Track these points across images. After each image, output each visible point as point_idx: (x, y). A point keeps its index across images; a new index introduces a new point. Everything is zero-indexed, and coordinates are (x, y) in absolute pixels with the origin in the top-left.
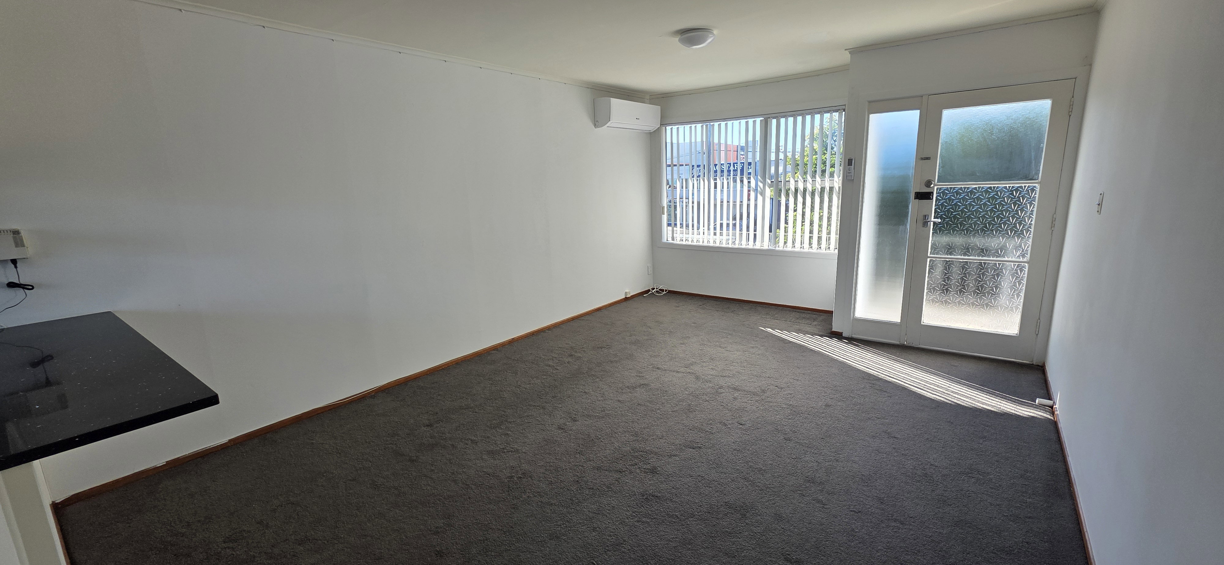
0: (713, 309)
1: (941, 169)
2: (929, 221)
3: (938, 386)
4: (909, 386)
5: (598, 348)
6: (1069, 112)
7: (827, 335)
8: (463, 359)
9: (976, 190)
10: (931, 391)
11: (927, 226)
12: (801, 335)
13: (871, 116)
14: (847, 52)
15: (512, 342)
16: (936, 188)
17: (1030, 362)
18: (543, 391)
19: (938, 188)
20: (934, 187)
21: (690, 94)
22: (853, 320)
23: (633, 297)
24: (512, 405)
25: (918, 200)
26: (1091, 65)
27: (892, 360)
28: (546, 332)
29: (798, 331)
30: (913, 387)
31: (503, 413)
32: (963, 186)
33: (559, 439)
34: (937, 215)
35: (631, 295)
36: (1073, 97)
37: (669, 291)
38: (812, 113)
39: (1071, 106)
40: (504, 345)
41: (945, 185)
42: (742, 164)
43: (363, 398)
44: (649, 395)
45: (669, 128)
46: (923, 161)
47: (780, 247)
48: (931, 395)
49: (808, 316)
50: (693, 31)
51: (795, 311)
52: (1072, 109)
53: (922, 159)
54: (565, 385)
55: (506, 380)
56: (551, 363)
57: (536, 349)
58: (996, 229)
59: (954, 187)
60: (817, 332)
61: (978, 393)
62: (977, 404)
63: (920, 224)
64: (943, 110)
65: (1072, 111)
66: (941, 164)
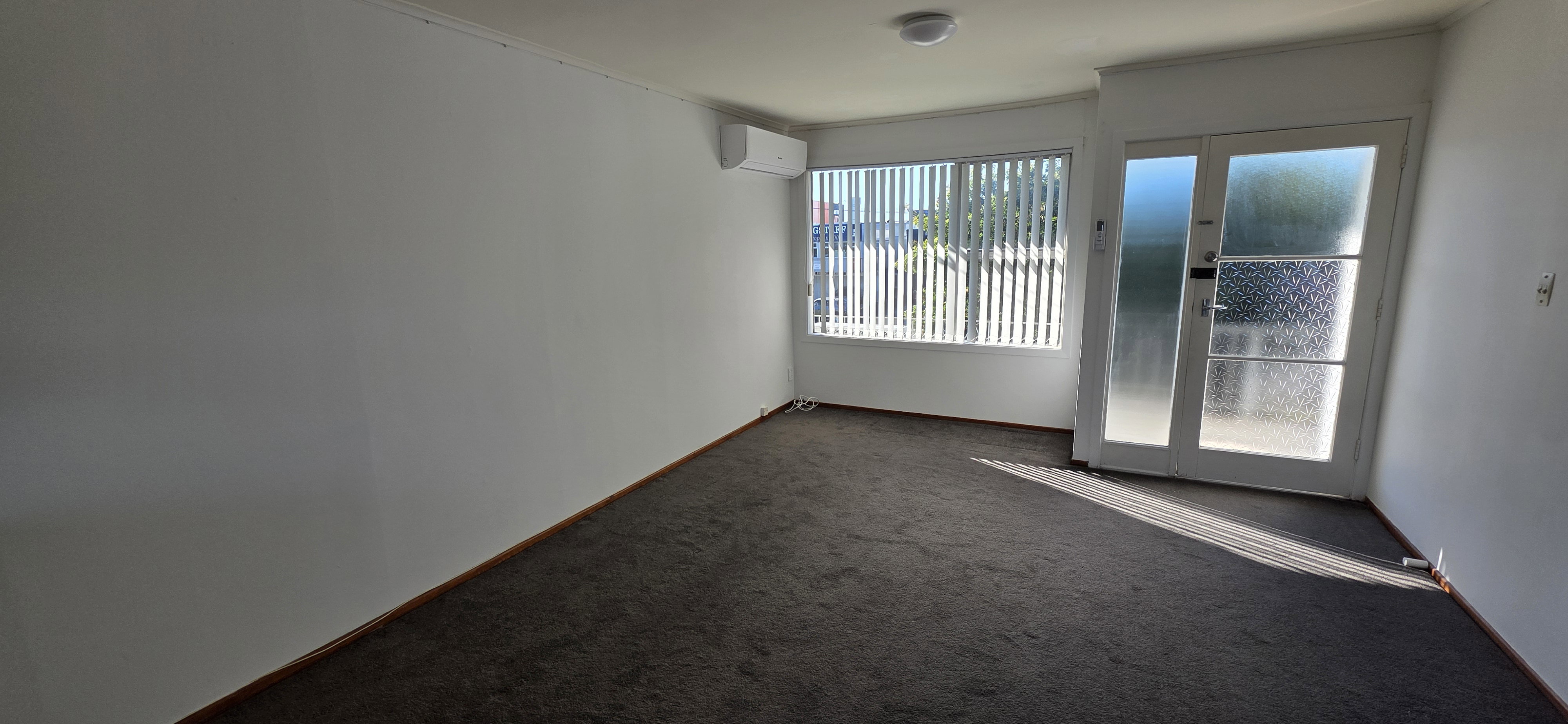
0: (891, 430)
1: (1226, 238)
2: (1209, 308)
3: (1261, 543)
4: (1228, 547)
5: (751, 505)
6: (1401, 164)
7: (1065, 465)
8: (537, 541)
9: (1275, 266)
10: (1254, 552)
11: (1208, 315)
12: (1032, 468)
13: (1128, 162)
14: (1097, 73)
15: (610, 502)
16: (1219, 262)
17: (1345, 497)
18: (690, 595)
19: (1222, 262)
20: (1217, 262)
21: (849, 127)
22: (1102, 444)
23: (771, 414)
24: (646, 630)
25: (1195, 279)
26: (1430, 102)
27: (1174, 503)
28: (659, 481)
29: (1026, 461)
30: (1231, 548)
31: (634, 648)
32: (1256, 261)
33: (751, 698)
34: (1220, 300)
35: (769, 411)
36: (1406, 144)
37: (820, 403)
38: (1038, 156)
39: (1404, 155)
40: (598, 508)
41: (1231, 260)
42: (845, 227)
43: (362, 637)
44: (865, 590)
45: (816, 175)
46: (1203, 226)
47: (981, 341)
48: (1261, 558)
49: (1025, 437)
50: (930, 17)
51: (1005, 430)
52: (1406, 159)
53: (1201, 223)
54: (723, 580)
55: (621, 578)
56: (685, 538)
57: (653, 512)
58: (1301, 318)
59: (1244, 262)
60: (1052, 463)
61: (1319, 552)
62: (1330, 570)
63: (1198, 312)
64: (1231, 157)
65: (1405, 163)
66: (1226, 229)
